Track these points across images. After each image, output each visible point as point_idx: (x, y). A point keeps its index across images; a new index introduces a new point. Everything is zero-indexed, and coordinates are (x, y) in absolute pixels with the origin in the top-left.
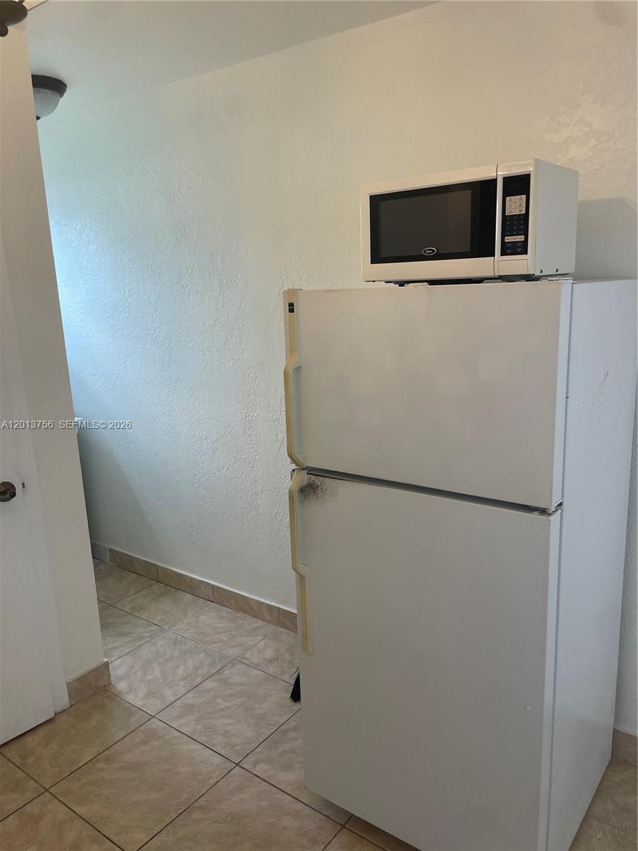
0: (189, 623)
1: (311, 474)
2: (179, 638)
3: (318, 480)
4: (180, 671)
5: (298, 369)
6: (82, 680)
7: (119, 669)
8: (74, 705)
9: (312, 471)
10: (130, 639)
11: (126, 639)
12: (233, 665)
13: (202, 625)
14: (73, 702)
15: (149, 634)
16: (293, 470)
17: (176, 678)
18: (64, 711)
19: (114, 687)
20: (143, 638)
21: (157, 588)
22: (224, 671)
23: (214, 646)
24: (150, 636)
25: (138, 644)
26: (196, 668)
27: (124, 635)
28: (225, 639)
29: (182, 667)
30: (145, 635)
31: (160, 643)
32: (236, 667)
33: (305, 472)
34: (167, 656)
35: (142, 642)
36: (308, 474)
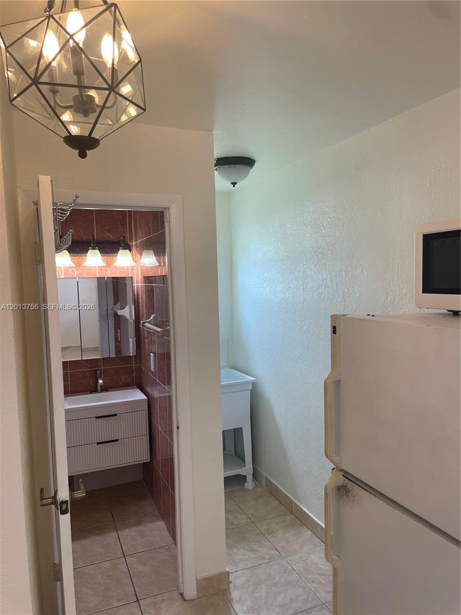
0: (301, 557)
1: (345, 477)
2: (290, 567)
3: (350, 485)
4: (280, 599)
5: (338, 383)
6: (209, 580)
7: (237, 580)
8: (199, 598)
9: (346, 474)
10: (255, 556)
11: (253, 555)
12: (321, 609)
13: (309, 562)
14: (200, 596)
15: (269, 557)
16: (333, 469)
17: (274, 604)
18: (193, 600)
19: (230, 594)
20: (264, 558)
21: (289, 518)
22: (311, 612)
23: (312, 585)
24: (269, 559)
25: (259, 562)
26: (292, 600)
27: (253, 551)
28: (323, 582)
29: (282, 595)
30: (266, 556)
31: (274, 568)
32: (323, 611)
33: (342, 473)
34: (275, 581)
35: (262, 561)
36: (343, 476)
